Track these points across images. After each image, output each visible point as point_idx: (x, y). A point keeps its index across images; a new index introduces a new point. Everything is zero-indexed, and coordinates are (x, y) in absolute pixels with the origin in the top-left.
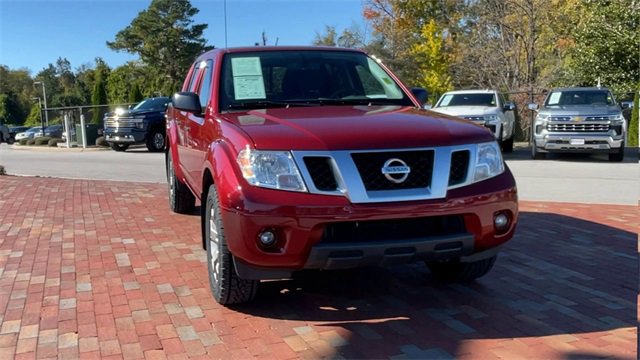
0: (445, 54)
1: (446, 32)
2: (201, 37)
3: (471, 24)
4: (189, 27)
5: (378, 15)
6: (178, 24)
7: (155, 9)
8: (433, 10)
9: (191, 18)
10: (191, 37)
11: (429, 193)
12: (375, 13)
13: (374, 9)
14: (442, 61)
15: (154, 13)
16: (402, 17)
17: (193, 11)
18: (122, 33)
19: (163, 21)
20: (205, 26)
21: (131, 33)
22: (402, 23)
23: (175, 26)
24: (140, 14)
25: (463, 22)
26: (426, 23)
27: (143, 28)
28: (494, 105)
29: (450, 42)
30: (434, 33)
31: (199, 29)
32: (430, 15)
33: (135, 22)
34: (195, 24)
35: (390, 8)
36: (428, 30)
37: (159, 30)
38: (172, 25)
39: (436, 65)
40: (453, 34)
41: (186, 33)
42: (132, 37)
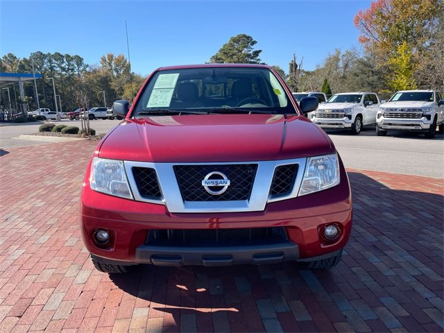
0: (413, 64)
1: (415, 51)
2: (258, 58)
3: (432, 44)
4: (251, 52)
5: (369, 40)
6: (245, 51)
7: (232, 42)
8: (406, 36)
9: (252, 47)
10: (252, 58)
11: (246, 206)
12: (367, 39)
13: (366, 36)
14: (410, 69)
15: (232, 45)
16: (385, 41)
17: (254, 43)
18: (213, 57)
19: (237, 49)
20: (260, 51)
21: (219, 57)
22: (384, 44)
23: (243, 52)
24: (224, 45)
25: (427, 44)
26: (400, 44)
27: (225, 53)
28: (432, 101)
29: (417, 57)
30: (406, 51)
31: (257, 53)
32: (404, 39)
33: (221, 50)
34: (254, 50)
35: (377, 35)
36: (401, 49)
37: (233, 55)
38: (241, 51)
39: (405, 71)
40: (420, 51)
41: (248, 56)
42: (219, 59)
